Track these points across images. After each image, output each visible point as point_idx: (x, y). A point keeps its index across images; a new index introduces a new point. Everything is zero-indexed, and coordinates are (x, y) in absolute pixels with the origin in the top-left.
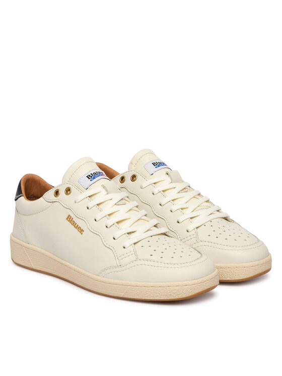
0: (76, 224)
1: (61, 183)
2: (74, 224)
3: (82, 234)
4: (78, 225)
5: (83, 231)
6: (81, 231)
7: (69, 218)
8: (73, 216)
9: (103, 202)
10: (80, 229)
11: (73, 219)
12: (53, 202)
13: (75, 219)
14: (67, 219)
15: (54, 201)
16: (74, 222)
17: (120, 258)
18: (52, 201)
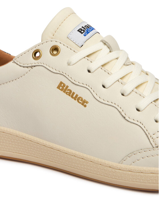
0: (74, 93)
1: (39, 41)
2: (71, 94)
3: (85, 106)
4: (77, 95)
5: (87, 102)
6: (84, 103)
7: (62, 87)
8: (67, 83)
9: (108, 63)
10: (82, 100)
11: (67, 87)
12: (31, 67)
13: (71, 87)
14: (58, 87)
15: (34, 65)
16: (71, 91)
17: (154, 136)
18: (30, 65)
